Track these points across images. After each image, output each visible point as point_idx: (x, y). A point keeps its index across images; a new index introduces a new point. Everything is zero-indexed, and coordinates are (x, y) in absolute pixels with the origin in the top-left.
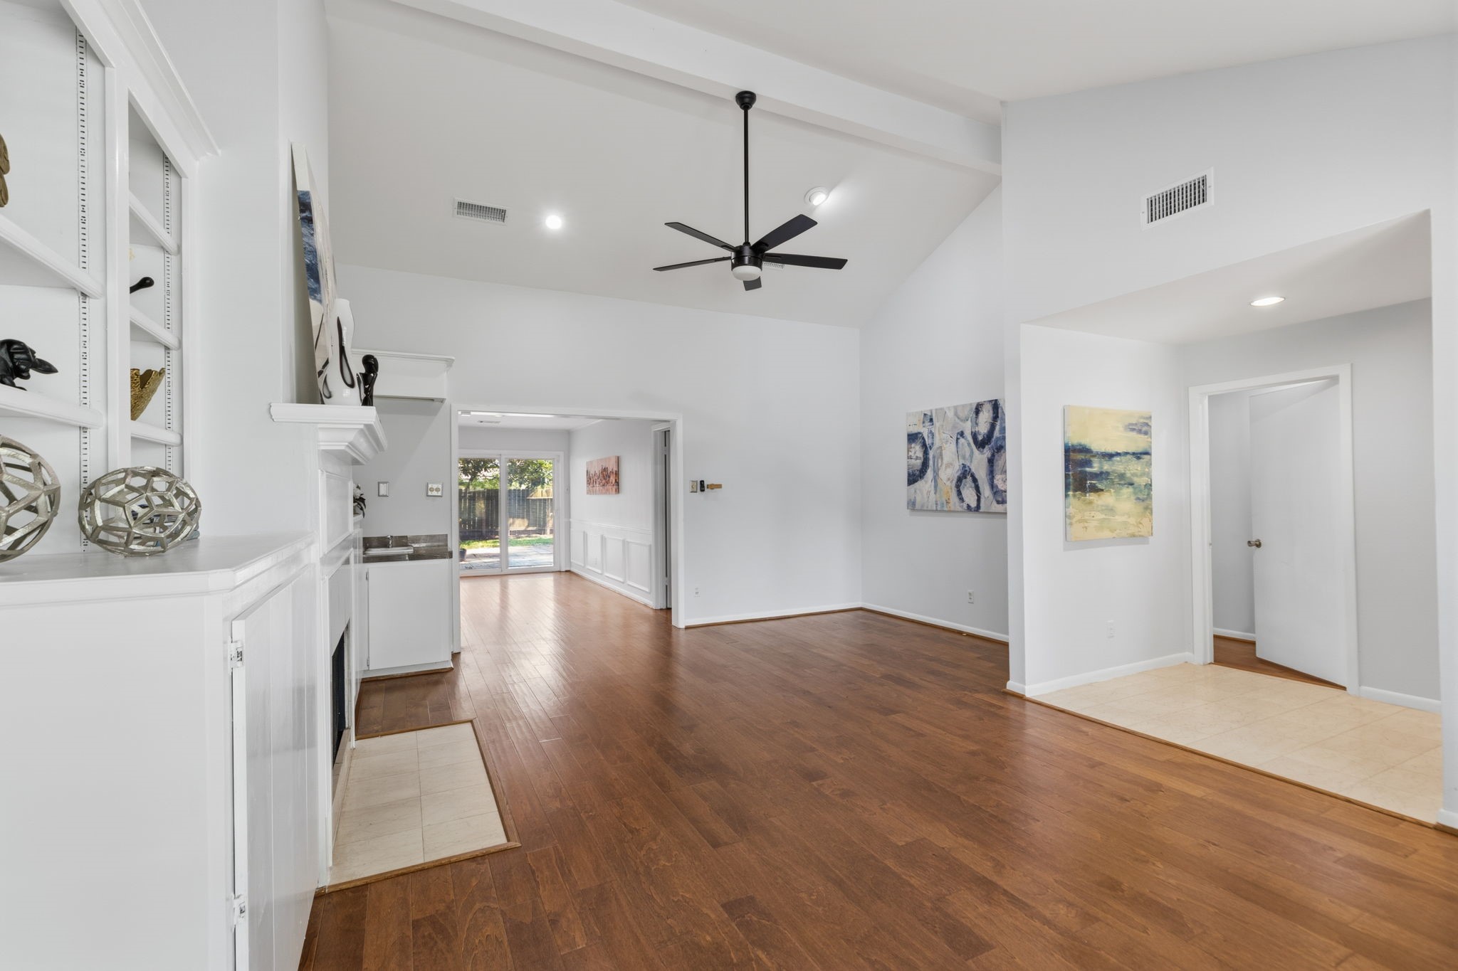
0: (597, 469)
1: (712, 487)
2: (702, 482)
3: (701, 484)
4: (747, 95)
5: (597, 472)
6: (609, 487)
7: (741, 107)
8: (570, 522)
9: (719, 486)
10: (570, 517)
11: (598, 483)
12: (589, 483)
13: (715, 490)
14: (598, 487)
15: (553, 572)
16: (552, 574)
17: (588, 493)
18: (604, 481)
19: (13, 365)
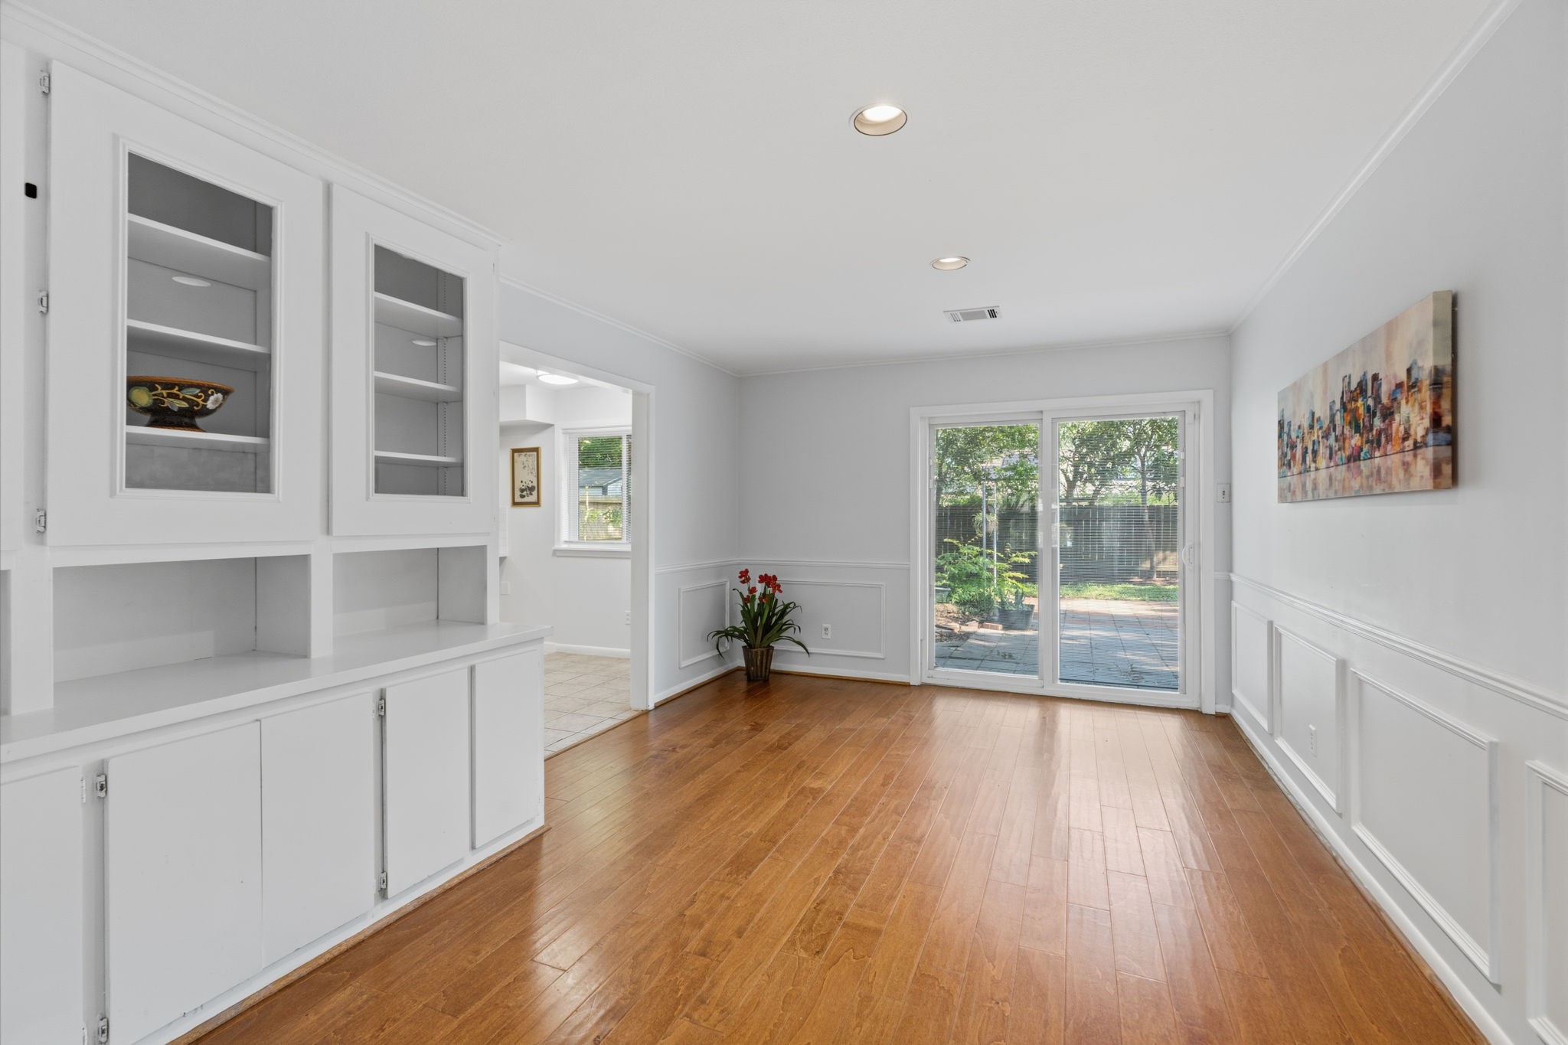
0: (1323, 400)
5: (1323, 413)
6: (1390, 461)
8: (1230, 584)
10: (1231, 570)
11: (1322, 451)
12: (1285, 462)
14: (1322, 471)
17: (1282, 498)
18: (1356, 440)
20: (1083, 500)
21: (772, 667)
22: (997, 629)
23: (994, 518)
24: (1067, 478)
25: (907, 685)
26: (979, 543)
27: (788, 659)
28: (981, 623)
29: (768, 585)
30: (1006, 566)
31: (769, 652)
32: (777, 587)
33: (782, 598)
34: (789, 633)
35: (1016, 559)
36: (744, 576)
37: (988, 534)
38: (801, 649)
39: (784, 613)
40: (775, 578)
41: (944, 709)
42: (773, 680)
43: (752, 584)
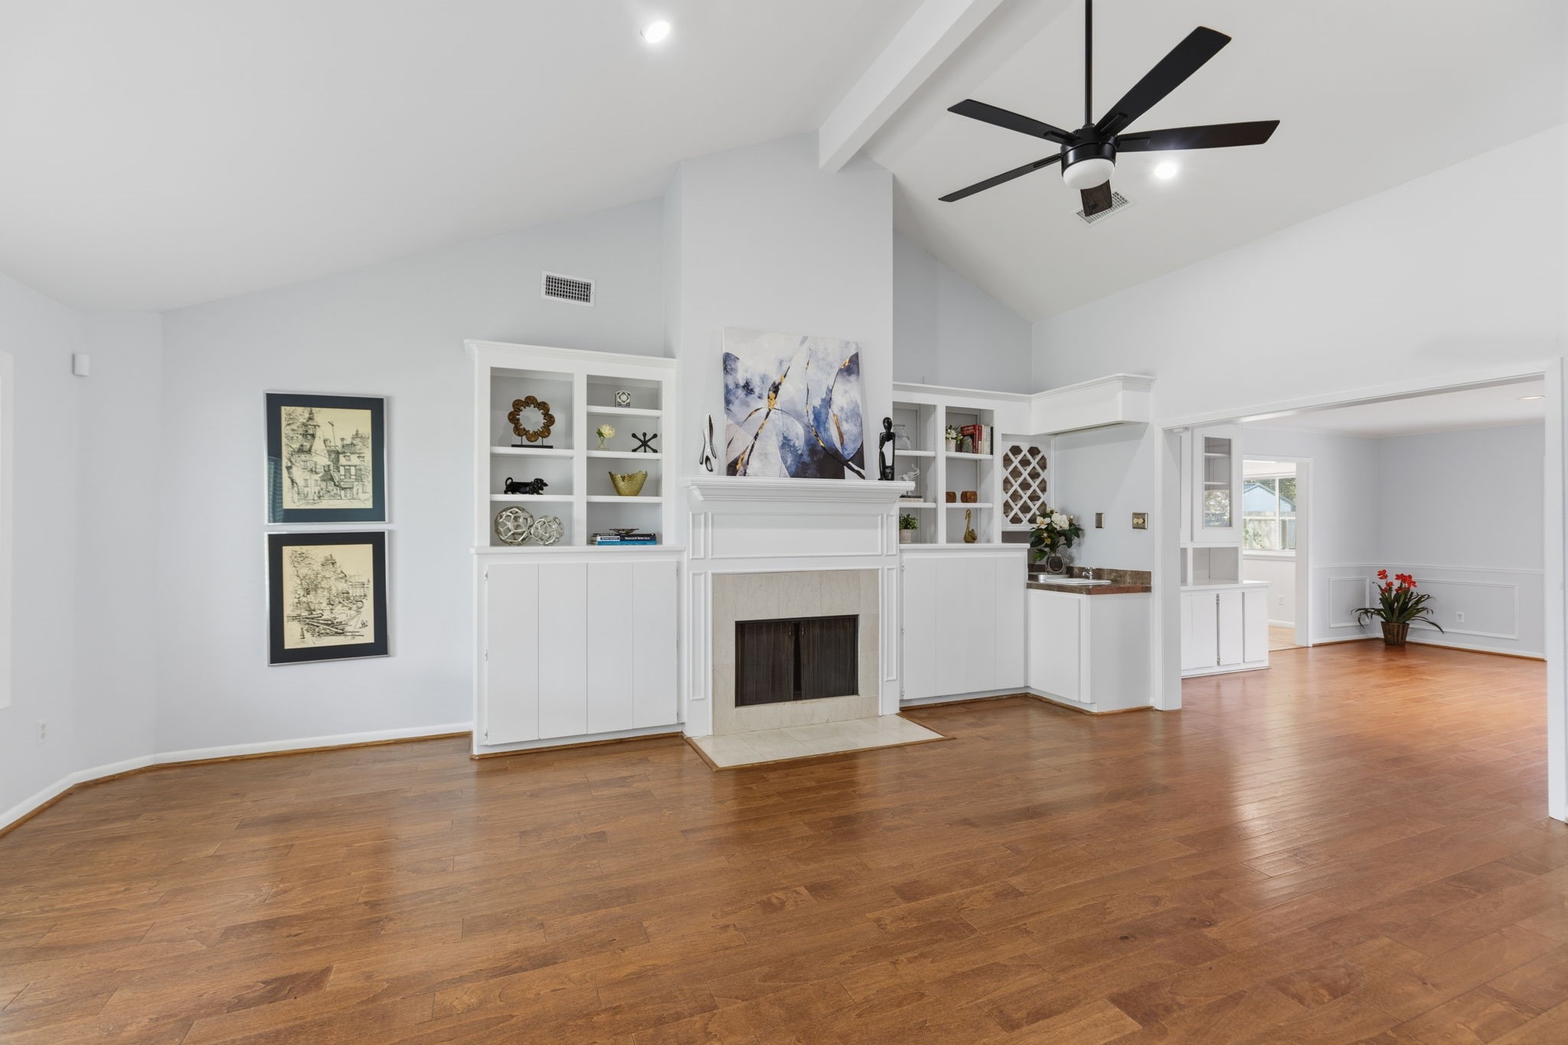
19: (537, 487)
27: (1418, 632)
29: (1404, 581)
31: (1405, 627)
32: (1412, 584)
33: (1417, 591)
36: (1383, 574)
38: (1435, 628)
39: (1418, 601)
40: (1410, 577)
42: (1407, 646)
43: (1389, 580)
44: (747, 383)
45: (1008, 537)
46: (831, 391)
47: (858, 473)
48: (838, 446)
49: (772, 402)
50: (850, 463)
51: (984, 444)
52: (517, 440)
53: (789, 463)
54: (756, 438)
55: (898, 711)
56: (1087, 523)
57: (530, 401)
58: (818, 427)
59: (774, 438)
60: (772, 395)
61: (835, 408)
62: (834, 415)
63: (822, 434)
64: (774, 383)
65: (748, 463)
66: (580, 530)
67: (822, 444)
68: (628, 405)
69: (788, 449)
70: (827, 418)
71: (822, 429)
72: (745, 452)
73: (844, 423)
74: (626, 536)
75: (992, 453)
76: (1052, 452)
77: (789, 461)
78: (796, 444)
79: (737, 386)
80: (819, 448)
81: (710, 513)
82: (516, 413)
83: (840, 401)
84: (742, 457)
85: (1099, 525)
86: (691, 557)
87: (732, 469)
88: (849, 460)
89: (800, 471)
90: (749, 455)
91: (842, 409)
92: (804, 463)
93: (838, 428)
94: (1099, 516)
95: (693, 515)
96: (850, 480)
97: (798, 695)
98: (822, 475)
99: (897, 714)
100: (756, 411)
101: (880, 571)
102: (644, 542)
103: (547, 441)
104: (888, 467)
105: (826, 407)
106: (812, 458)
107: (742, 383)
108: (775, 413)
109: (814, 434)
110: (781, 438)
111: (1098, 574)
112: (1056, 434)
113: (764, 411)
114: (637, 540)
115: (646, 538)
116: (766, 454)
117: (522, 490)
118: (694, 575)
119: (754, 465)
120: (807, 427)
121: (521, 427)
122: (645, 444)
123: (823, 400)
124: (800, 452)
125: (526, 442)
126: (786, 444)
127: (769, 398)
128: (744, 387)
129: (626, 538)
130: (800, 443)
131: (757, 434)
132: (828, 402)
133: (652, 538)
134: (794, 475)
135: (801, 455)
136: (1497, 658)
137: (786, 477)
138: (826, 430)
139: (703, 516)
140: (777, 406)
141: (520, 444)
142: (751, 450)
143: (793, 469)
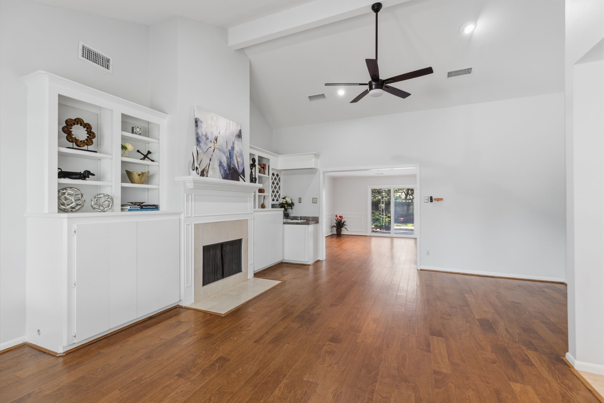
1: (438, 200)
2: (431, 198)
3: (430, 198)
4: (375, 5)
7: (374, 12)
9: (441, 199)
13: (440, 201)
15: (414, 238)
16: (413, 239)
19: (85, 175)
20: (409, 200)
21: (341, 234)
22: (384, 230)
23: (383, 205)
24: (405, 194)
25: (367, 236)
26: (380, 211)
27: (344, 232)
28: (380, 230)
29: (340, 218)
30: (386, 217)
31: (341, 230)
32: (342, 218)
33: (343, 221)
34: (345, 226)
35: (389, 215)
36: (336, 216)
37: (382, 209)
38: (346, 230)
39: (343, 223)
40: (342, 217)
41: (374, 240)
42: (342, 235)
43: (338, 217)
44: (206, 134)
45: (273, 206)
46: (234, 143)
47: (243, 179)
48: (237, 167)
49: (215, 145)
50: (241, 175)
51: (267, 171)
52: (71, 145)
53: (222, 173)
54: (210, 160)
55: (253, 276)
56: (296, 202)
57: (78, 121)
58: (231, 158)
59: (216, 161)
60: (215, 142)
61: (235, 152)
62: (235, 154)
63: (232, 162)
64: (216, 136)
65: (208, 172)
66: (118, 203)
67: (232, 166)
68: (140, 134)
69: (221, 167)
70: (233, 155)
71: (232, 160)
72: (207, 166)
73: (238, 158)
74: (142, 206)
75: (269, 175)
76: (282, 176)
77: (222, 172)
78: (224, 165)
79: (203, 135)
80: (231, 168)
81: (193, 194)
82: (69, 127)
83: (237, 148)
84: (206, 168)
85: (300, 202)
86: (185, 217)
87: (202, 174)
88: (241, 174)
89: (226, 177)
90: (208, 168)
91: (237, 152)
92: (227, 174)
93: (237, 160)
94: (300, 199)
95: (187, 195)
96: (241, 182)
97: (223, 276)
98: (233, 179)
99: (253, 277)
100: (210, 147)
101: (249, 220)
102: (152, 209)
103: (90, 148)
104: (254, 178)
105: (233, 151)
106: (229, 172)
107: (204, 134)
108: (216, 150)
109: (229, 161)
110: (219, 162)
111: (301, 218)
112: (284, 170)
113: (212, 148)
114: (149, 208)
115: (153, 207)
116: (214, 168)
117: (74, 176)
118: (187, 225)
119: (210, 173)
120: (227, 158)
121: (73, 136)
122: (145, 157)
123: (232, 147)
124: (225, 169)
125: (75, 146)
126: (221, 164)
127: (214, 142)
128: (205, 136)
129: (144, 207)
130: (225, 164)
131: (211, 159)
132: (233, 148)
133: (155, 207)
134: (224, 178)
135: (226, 170)
136: (356, 236)
137: (221, 178)
138: (233, 160)
139: (190, 196)
140: (217, 147)
141: (72, 147)
142: (209, 165)
143: (224, 176)
